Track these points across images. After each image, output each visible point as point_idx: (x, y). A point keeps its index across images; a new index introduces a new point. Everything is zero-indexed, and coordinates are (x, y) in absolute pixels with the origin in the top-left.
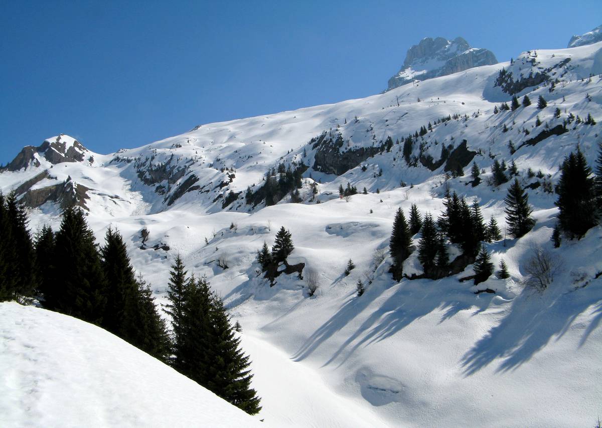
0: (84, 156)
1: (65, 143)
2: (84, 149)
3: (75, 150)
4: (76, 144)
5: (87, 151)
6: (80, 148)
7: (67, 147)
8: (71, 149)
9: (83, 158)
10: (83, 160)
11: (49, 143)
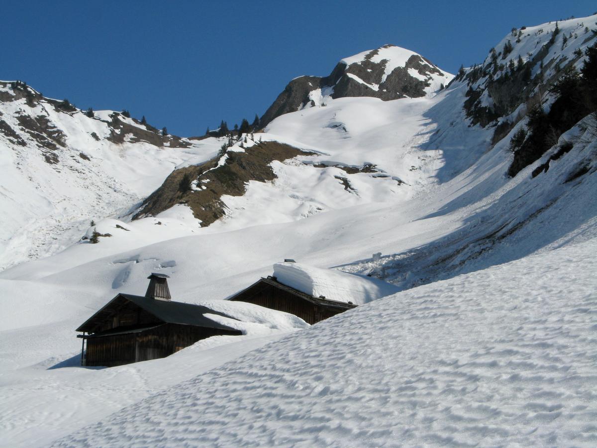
0: (428, 85)
1: (384, 62)
2: (433, 71)
3: (407, 74)
4: (412, 62)
5: (441, 75)
6: (422, 70)
7: (389, 70)
8: (398, 72)
9: (426, 89)
10: (423, 94)
11: (345, 65)
